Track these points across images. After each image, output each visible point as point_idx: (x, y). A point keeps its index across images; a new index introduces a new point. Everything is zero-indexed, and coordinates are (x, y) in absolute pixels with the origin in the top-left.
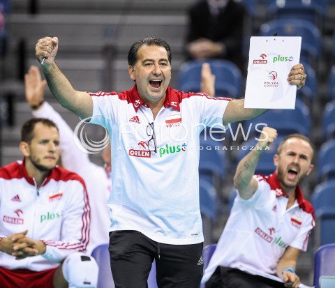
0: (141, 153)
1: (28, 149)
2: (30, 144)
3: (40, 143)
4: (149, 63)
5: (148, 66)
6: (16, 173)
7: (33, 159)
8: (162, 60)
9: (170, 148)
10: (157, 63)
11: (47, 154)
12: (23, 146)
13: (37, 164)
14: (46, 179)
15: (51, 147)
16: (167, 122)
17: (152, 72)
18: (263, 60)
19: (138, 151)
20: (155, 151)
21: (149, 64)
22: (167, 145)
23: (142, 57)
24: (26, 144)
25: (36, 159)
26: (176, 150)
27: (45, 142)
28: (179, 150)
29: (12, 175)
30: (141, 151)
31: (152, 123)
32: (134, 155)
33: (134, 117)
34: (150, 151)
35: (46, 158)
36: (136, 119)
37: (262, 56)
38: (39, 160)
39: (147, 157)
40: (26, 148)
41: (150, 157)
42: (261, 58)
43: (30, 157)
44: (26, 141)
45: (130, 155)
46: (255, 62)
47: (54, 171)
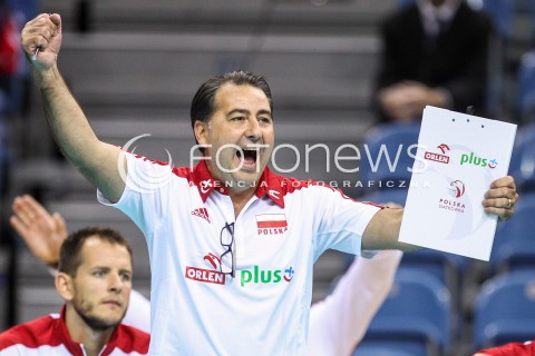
0: (207, 276)
1: (70, 286)
2: (73, 277)
3: (94, 274)
4: (241, 116)
5: (237, 122)
6: (48, 334)
7: (78, 304)
8: (263, 112)
9: (263, 273)
10: (253, 118)
11: (106, 295)
12: (62, 281)
13: (88, 314)
14: (105, 347)
15: (113, 280)
16: (260, 224)
17: (244, 134)
18: (441, 155)
19: (202, 271)
20: (232, 274)
21: (240, 119)
22: (256, 268)
23: (224, 105)
24: (68, 278)
25: (85, 306)
26: (273, 278)
27: (104, 271)
28: (279, 279)
29: (40, 338)
30: (208, 272)
31: (233, 224)
32: (195, 279)
33: (201, 210)
34: (224, 274)
35: (105, 302)
36: (203, 213)
37: (442, 147)
38: (90, 308)
39: (218, 282)
40: (66, 284)
41: (223, 283)
42: (439, 152)
43: (74, 302)
44: (67, 272)
45: (187, 276)
46: (427, 156)
47: (120, 331)
